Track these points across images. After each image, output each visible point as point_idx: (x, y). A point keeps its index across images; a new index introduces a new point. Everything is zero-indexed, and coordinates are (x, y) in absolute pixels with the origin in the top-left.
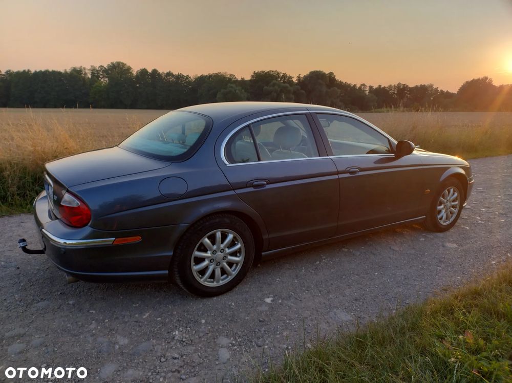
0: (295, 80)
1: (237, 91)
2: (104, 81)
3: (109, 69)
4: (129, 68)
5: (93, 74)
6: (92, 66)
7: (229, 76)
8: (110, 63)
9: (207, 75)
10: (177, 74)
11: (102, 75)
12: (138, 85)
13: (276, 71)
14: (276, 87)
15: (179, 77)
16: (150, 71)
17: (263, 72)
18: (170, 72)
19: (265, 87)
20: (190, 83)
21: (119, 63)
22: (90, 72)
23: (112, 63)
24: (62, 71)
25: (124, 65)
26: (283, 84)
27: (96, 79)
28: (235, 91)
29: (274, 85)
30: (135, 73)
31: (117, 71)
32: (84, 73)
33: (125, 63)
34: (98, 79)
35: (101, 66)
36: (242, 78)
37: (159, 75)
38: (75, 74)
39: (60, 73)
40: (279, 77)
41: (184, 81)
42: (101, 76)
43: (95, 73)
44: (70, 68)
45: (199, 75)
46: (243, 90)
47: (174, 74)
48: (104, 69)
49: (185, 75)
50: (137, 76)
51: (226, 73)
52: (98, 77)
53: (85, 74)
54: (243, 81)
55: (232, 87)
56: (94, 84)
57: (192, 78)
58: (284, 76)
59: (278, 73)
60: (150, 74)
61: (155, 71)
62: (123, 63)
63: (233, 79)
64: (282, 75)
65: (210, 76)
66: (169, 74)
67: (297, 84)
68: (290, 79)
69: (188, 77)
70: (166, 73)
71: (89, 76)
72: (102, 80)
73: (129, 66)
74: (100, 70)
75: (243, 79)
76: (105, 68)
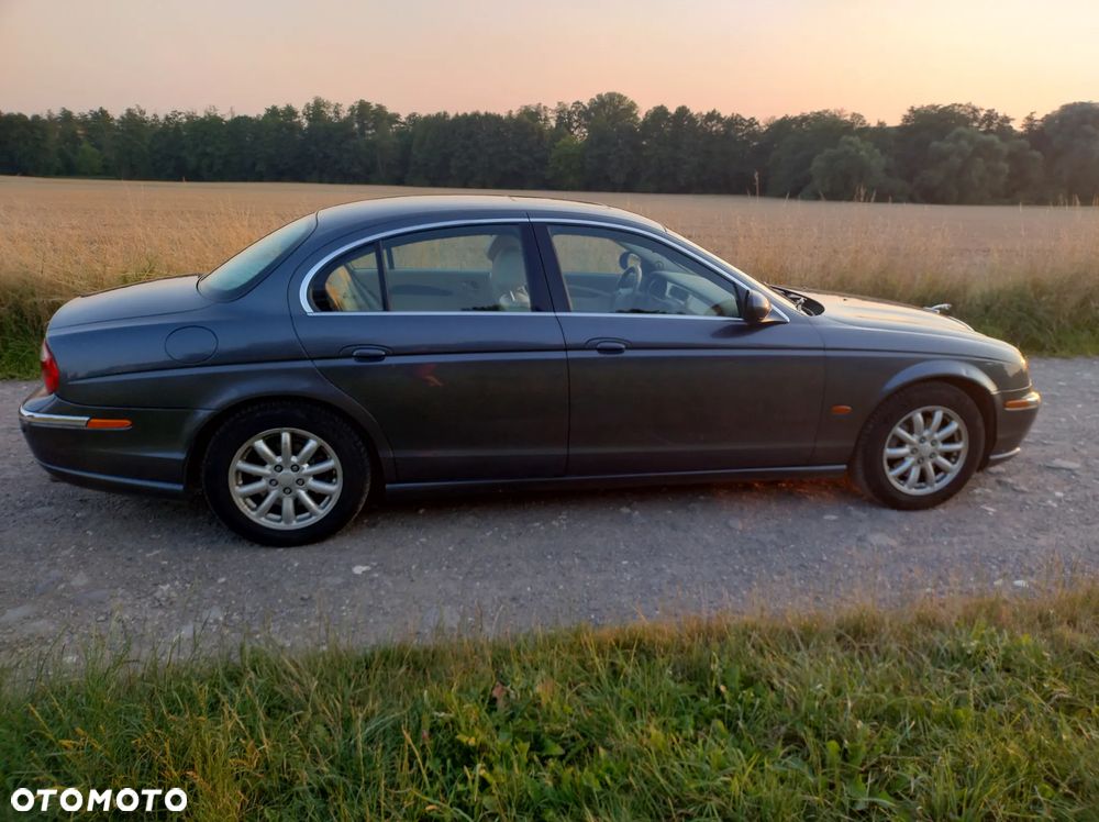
0: (1017, 126)
1: (862, 153)
2: (580, 134)
3: (592, 109)
4: (632, 106)
5: (560, 119)
6: (559, 103)
7: (848, 118)
8: (594, 97)
9: (796, 118)
10: (729, 115)
11: (576, 121)
12: (644, 143)
13: (969, 106)
14: (964, 143)
15: (734, 122)
16: (672, 110)
17: (934, 107)
18: (714, 111)
19: (935, 144)
20: (754, 135)
21: (612, 96)
22: (555, 115)
23: (599, 96)
24: (504, 114)
25: (621, 98)
26: (985, 137)
27: (565, 131)
28: (858, 151)
29: (959, 136)
30: (641, 116)
31: (609, 113)
32: (543, 117)
33: (625, 95)
34: (569, 129)
35: (578, 103)
36: (879, 123)
37: (692, 119)
38: (525, 119)
39: (497, 118)
40: (975, 119)
41: (742, 130)
42: (575, 125)
43: (564, 118)
44: (518, 108)
45: (779, 117)
46: (877, 151)
47: (723, 116)
48: (581, 108)
49: (747, 119)
50: (645, 122)
51: (842, 110)
52: (569, 126)
53: (546, 119)
54: (882, 130)
55: (850, 143)
56: (559, 140)
57: (761, 124)
58: (990, 116)
59: (975, 110)
60: (674, 117)
61: (683, 111)
62: (620, 96)
63: (858, 126)
64: (982, 114)
65: (804, 119)
66: (712, 116)
67: (1021, 136)
68: (1006, 124)
69: (752, 122)
70: (705, 114)
71: (553, 123)
72: (576, 133)
73: (632, 102)
74: (574, 112)
75: (881, 125)
76: (584, 107)
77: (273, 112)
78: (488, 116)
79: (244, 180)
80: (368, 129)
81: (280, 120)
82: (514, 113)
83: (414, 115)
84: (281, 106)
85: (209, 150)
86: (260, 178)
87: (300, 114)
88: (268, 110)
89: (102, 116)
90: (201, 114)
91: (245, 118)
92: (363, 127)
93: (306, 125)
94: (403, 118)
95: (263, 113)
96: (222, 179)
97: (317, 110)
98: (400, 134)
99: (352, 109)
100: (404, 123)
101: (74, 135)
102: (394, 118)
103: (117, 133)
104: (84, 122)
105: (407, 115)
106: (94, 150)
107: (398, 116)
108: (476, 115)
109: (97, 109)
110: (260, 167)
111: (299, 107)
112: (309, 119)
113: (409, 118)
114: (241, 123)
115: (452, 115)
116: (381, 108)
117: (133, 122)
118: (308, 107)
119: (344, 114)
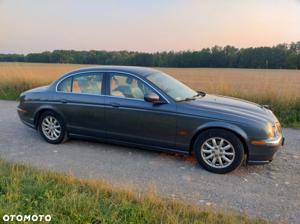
77: (204, 50)
78: (265, 47)
79: (194, 67)
80: (229, 53)
81: (205, 52)
82: (275, 46)
83: (243, 48)
84: (206, 48)
85: (187, 60)
86: (198, 67)
87: (211, 50)
88: (202, 49)
89: (165, 53)
90: (186, 51)
91: (196, 52)
92: (228, 52)
93: (212, 53)
94: (239, 50)
95: (201, 50)
96: (189, 67)
97: (215, 49)
98: (238, 54)
99: (225, 48)
100: (239, 51)
101: (159, 57)
102: (237, 50)
103: (167, 57)
104: (161, 55)
105: (240, 49)
106: (162, 61)
107: (238, 49)
108: (262, 47)
109: (164, 51)
110: (198, 64)
111: (211, 48)
112: (213, 51)
113: (241, 49)
114: (195, 53)
115: (254, 48)
116: (233, 47)
117: (171, 54)
118: (213, 48)
119: (223, 49)
